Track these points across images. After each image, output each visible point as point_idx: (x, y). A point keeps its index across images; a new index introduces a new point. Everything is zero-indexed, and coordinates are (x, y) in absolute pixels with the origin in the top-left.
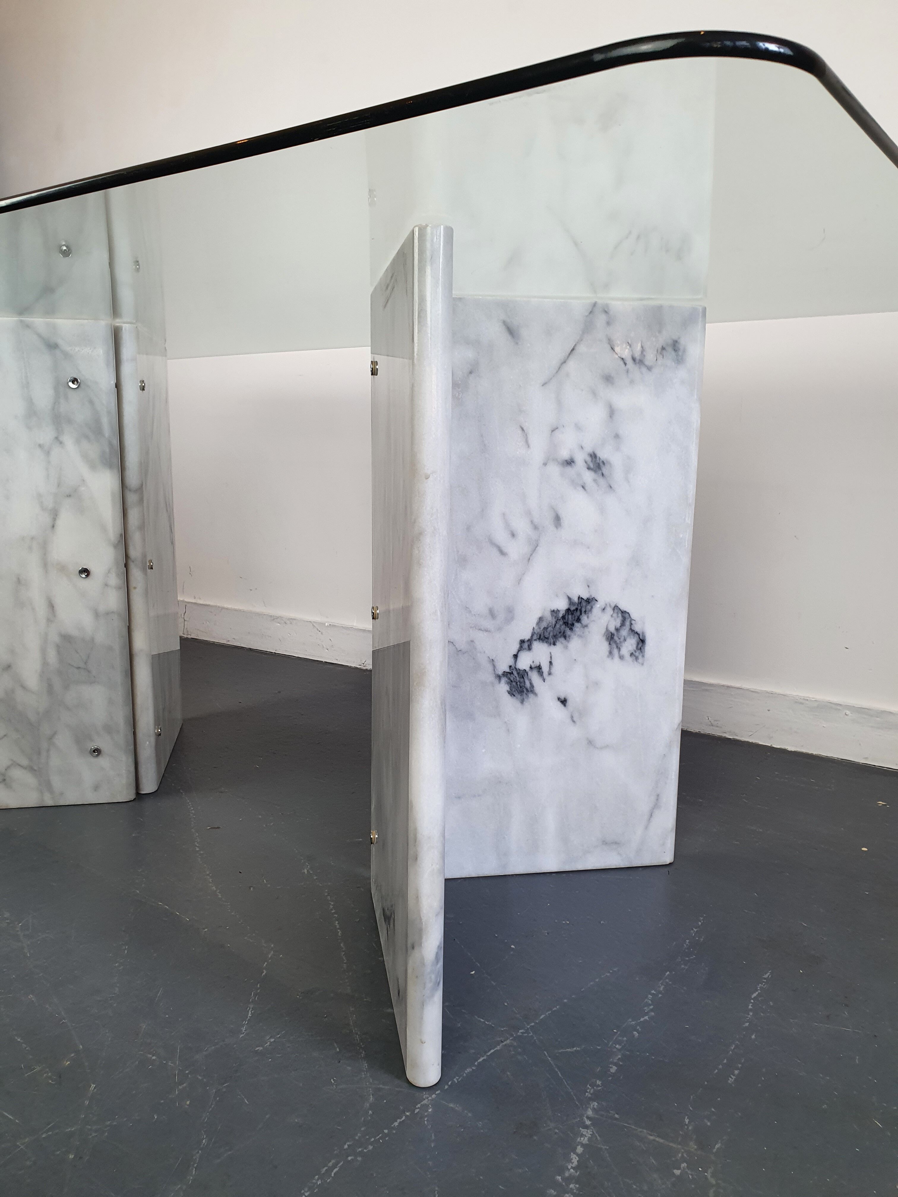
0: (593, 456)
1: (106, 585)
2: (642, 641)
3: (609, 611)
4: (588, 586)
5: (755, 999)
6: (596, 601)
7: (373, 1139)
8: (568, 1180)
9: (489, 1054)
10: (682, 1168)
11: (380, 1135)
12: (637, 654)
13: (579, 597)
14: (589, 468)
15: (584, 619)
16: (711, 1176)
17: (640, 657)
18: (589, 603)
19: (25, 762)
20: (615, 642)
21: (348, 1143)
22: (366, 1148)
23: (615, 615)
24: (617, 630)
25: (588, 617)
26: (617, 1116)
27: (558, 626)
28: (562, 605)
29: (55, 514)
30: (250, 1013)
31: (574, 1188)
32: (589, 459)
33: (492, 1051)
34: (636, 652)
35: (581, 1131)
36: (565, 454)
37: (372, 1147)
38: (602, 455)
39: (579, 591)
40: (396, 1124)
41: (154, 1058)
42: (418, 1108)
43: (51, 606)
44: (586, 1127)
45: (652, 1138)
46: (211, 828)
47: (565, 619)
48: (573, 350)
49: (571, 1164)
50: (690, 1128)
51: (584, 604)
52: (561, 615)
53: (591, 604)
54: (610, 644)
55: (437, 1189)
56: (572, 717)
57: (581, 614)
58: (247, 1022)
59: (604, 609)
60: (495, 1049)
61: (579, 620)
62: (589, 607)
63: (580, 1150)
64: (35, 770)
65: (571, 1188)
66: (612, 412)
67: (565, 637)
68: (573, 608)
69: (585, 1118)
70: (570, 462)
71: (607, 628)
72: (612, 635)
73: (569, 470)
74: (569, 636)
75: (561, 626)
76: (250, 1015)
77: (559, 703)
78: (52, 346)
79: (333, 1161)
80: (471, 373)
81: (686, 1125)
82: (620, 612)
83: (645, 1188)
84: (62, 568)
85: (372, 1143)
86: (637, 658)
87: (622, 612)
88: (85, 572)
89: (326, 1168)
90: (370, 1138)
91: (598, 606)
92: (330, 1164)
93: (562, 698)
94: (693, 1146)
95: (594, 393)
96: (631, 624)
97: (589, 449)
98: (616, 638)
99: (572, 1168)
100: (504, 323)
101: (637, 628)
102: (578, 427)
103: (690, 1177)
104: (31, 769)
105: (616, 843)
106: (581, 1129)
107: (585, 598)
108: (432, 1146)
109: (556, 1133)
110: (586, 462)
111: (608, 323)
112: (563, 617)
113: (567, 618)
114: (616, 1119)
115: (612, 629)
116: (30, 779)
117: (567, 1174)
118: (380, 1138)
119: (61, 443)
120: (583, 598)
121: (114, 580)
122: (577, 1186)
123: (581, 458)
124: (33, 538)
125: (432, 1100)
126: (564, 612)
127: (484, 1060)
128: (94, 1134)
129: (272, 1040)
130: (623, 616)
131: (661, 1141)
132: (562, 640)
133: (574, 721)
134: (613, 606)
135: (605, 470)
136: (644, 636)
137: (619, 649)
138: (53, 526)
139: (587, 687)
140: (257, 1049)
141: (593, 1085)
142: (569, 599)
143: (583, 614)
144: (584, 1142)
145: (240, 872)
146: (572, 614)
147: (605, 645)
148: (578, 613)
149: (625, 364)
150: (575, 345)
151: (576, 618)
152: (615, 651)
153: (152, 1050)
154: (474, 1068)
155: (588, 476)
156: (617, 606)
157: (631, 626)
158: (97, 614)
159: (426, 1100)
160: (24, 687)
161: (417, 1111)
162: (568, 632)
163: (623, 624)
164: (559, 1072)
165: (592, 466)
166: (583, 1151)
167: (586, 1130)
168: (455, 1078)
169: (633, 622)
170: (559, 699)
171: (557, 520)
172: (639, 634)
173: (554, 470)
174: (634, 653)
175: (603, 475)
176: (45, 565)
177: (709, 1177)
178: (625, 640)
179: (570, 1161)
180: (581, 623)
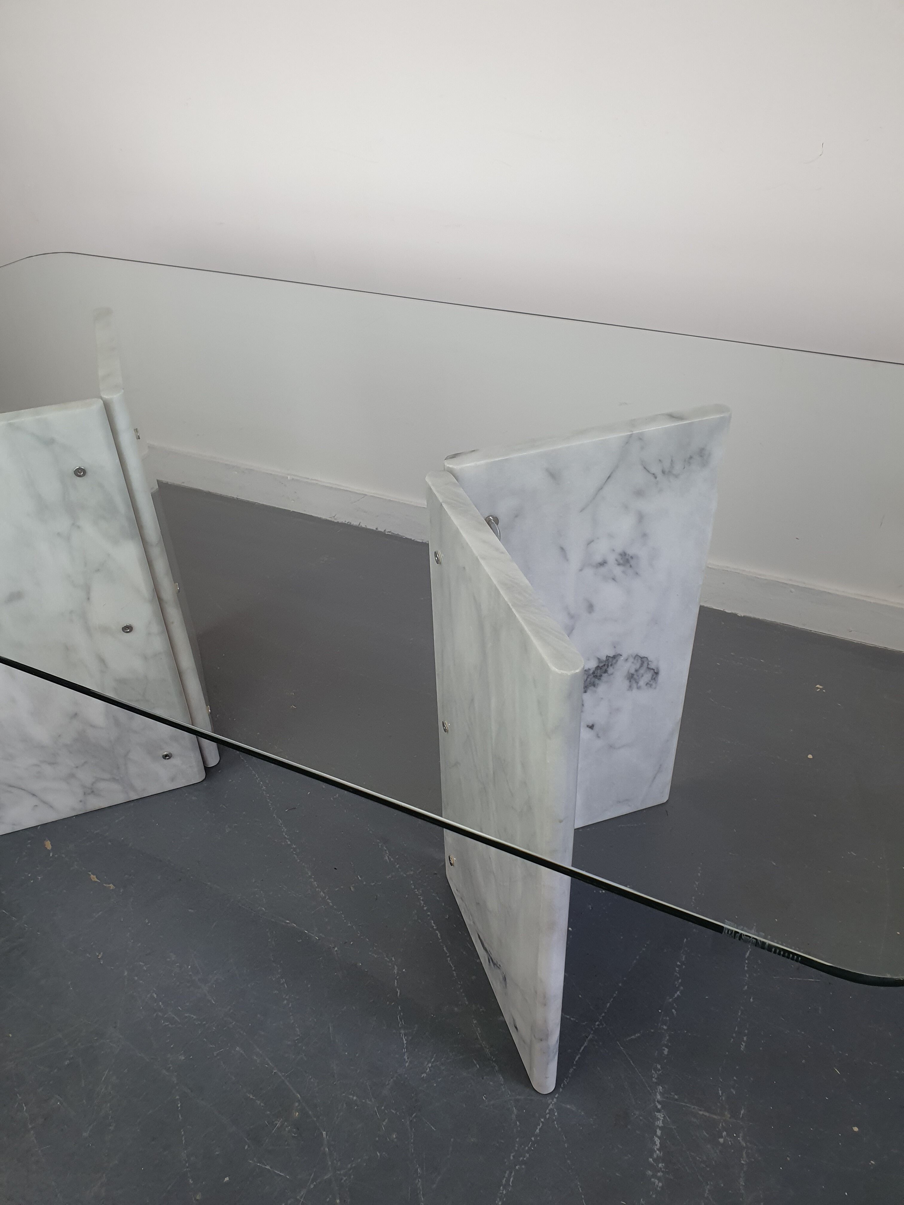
0: (624, 554)
1: (149, 634)
2: (656, 673)
3: (631, 660)
4: (615, 647)
5: (748, 958)
6: (621, 655)
7: (527, 1148)
8: (657, 1160)
9: (581, 1051)
10: (724, 1136)
11: (530, 1143)
12: (651, 683)
13: (607, 657)
14: (619, 564)
15: (610, 670)
16: (742, 1140)
17: (654, 684)
18: (615, 658)
19: (107, 776)
20: (635, 679)
21: (512, 1155)
22: (524, 1157)
23: (635, 661)
24: (636, 671)
25: (613, 668)
26: (676, 1097)
27: (589, 680)
28: (592, 665)
29: (88, 589)
30: (404, 1039)
31: (662, 1167)
32: (619, 558)
33: (582, 1048)
34: (650, 681)
35: (656, 1115)
36: (598, 558)
37: (528, 1155)
38: (631, 552)
39: (606, 652)
40: (538, 1131)
41: (355, 1098)
42: (548, 1113)
43: (102, 661)
44: (659, 1111)
45: (701, 1113)
46: (289, 810)
47: (595, 673)
48: (609, 477)
49: (656, 1146)
50: (723, 1098)
51: (610, 660)
52: (591, 672)
53: (616, 659)
54: (630, 681)
55: (578, 1183)
56: (598, 735)
57: (608, 667)
58: (405, 1050)
59: (627, 660)
60: (584, 1045)
61: (606, 672)
62: (614, 661)
63: (659, 1132)
64: (118, 780)
65: (660, 1168)
66: (641, 517)
67: (594, 685)
68: (601, 665)
69: (656, 1103)
70: (603, 563)
71: (628, 672)
72: (633, 675)
73: (603, 570)
74: (598, 684)
75: (591, 679)
76: (405, 1042)
77: (588, 729)
78: (49, 442)
79: (508, 1172)
80: (516, 516)
81: (721, 1096)
82: (640, 658)
83: (705, 1158)
84: (105, 630)
85: (528, 1152)
86: (651, 685)
87: (642, 658)
88: (128, 629)
89: (505, 1179)
90: (525, 1147)
91: (622, 658)
92: (506, 1175)
93: (591, 725)
94: (727, 1115)
95: (626, 507)
96: (648, 664)
97: (619, 550)
98: (635, 676)
99: (658, 1149)
100: (547, 470)
101: (652, 666)
102: (611, 536)
103: (730, 1143)
104: (114, 780)
105: (627, 800)
106: (656, 1113)
107: (612, 656)
108: (566, 1146)
109: (641, 1120)
110: (616, 560)
111: (642, 448)
112: (594, 673)
113: (596, 672)
114: (676, 1100)
115: (632, 671)
116: (115, 786)
117: (655, 1156)
118: (531, 1146)
119: (79, 527)
120: (610, 656)
121: (156, 628)
122: (663, 1165)
123: (612, 559)
124: (71, 612)
125: (555, 1104)
126: (594, 669)
127: (579, 1058)
128: (344, 1178)
129: (430, 1065)
130: (642, 661)
131: (707, 1114)
132: (592, 688)
133: (599, 737)
134: (634, 656)
135: (632, 562)
136: (658, 669)
137: (637, 683)
138: (89, 599)
139: (610, 713)
140: (422, 1076)
141: (656, 1069)
142: (599, 659)
143: (610, 667)
144: (660, 1125)
145: (335, 869)
146: (601, 669)
147: (627, 683)
148: (606, 667)
149: (656, 478)
150: (612, 473)
151: (604, 670)
152: (635, 685)
153: (350, 1091)
154: (574, 1068)
155: (618, 571)
156: (638, 655)
157: (648, 665)
158: (145, 658)
159: (551, 1105)
160: (93, 726)
161: (548, 1116)
162: (597, 681)
163: (642, 665)
164: (631, 1061)
165: (621, 562)
166: (661, 1133)
167: (659, 1114)
168: (564, 1080)
169: (650, 663)
170: (588, 726)
171: (591, 608)
172: (654, 670)
173: (589, 572)
174: (649, 683)
175: (631, 566)
176: (88, 629)
177: (741, 1141)
178: (642, 676)
179: (655, 1143)
180: (607, 673)
